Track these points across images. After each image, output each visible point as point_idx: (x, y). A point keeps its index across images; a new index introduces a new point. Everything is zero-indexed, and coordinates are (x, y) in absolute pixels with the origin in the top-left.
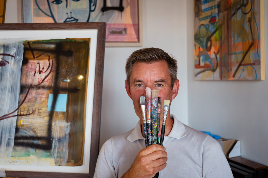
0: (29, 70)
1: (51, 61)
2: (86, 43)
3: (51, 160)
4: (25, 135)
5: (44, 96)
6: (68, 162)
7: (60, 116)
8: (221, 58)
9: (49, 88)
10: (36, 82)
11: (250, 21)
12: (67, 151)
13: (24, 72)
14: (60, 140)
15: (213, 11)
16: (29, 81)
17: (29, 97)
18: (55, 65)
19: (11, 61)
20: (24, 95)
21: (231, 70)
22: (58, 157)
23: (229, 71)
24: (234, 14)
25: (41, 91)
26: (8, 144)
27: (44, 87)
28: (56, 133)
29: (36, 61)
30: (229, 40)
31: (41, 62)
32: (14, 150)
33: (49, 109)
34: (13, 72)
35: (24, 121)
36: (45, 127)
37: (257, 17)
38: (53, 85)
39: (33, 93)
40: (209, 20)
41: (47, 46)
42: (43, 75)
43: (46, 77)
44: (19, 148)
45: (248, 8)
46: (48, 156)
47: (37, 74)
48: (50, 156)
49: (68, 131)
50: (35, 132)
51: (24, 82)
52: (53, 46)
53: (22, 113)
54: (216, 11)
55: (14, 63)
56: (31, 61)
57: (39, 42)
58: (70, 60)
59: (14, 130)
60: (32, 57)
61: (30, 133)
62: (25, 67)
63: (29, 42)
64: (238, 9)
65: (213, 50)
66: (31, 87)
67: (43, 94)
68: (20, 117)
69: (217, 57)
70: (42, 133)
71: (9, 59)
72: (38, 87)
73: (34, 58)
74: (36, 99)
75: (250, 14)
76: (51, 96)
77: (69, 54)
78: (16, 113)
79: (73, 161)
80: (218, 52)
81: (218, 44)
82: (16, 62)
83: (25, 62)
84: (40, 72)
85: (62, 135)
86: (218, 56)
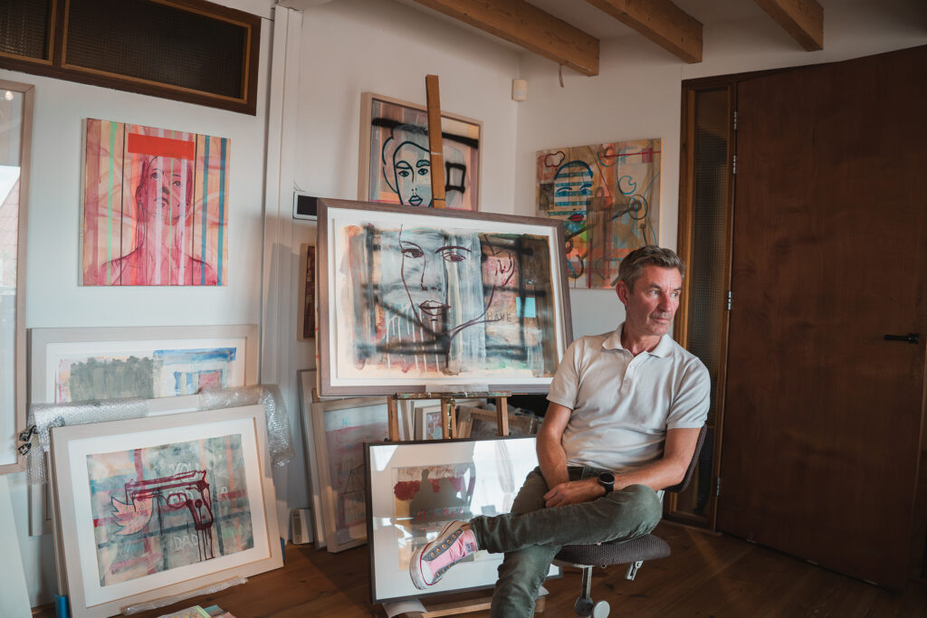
0: (490, 269)
1: (512, 259)
2: (544, 240)
3: (529, 372)
4: (496, 344)
5: (511, 299)
6: (545, 373)
7: (531, 322)
8: (590, 263)
9: (514, 290)
10: (499, 283)
11: (643, 227)
12: (543, 361)
13: (485, 271)
14: (534, 349)
15: (577, 207)
16: (492, 282)
17: (494, 300)
18: (517, 264)
19: (468, 256)
20: (489, 298)
21: (609, 278)
22: (535, 368)
23: (604, 279)
24: (616, 216)
25: (506, 293)
26: (480, 355)
27: (509, 289)
28: (529, 342)
29: (496, 258)
30: (607, 243)
31: (502, 259)
32: (488, 361)
33: (518, 314)
34: (472, 269)
35: (493, 328)
36: (517, 335)
37: (654, 225)
38: (518, 287)
39: (498, 296)
40: (568, 216)
41: (506, 241)
42: (506, 275)
43: (509, 278)
44: (492, 359)
45: (641, 213)
46: (525, 367)
47: (499, 273)
48: (527, 367)
49: (540, 340)
50: (507, 340)
51: (486, 282)
52: (512, 242)
53: (490, 319)
54: (584, 208)
55: (472, 259)
56: (490, 258)
57: (497, 236)
58: (531, 260)
59: (483, 338)
60: (491, 252)
61: (502, 343)
62: (484, 264)
63: (485, 235)
64: (624, 212)
65: (574, 252)
66: (495, 288)
67: (509, 297)
68: (487, 324)
69: (582, 262)
70: (515, 342)
71: (464, 253)
72: (503, 288)
73: (494, 255)
74: (503, 302)
75: (643, 220)
76: (518, 299)
77: (529, 252)
78: (483, 319)
79: (549, 372)
80: (585, 256)
81: (585, 247)
82: (474, 257)
83: (484, 258)
84: (502, 272)
85: (536, 343)
86: (584, 260)
